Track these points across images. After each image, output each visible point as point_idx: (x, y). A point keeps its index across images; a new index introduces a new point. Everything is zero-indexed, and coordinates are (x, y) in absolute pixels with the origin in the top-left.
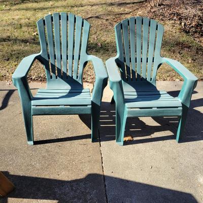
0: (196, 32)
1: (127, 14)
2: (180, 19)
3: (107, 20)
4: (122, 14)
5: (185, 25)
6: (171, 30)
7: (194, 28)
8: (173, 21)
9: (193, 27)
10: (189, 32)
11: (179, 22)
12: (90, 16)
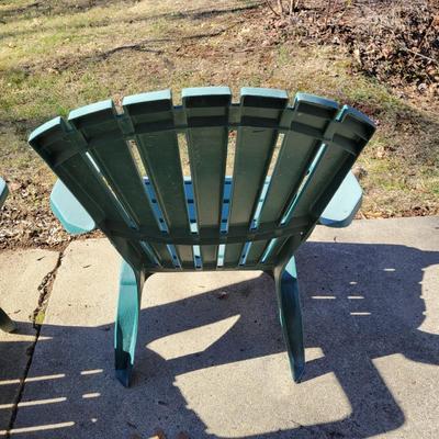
0: (392, 72)
1: (212, 35)
2: (349, 40)
3: (160, 52)
4: (200, 37)
5: (362, 55)
6: (325, 69)
7: (386, 62)
8: (330, 47)
9: (383, 59)
10: (375, 73)
11: (346, 49)
12: (117, 46)
